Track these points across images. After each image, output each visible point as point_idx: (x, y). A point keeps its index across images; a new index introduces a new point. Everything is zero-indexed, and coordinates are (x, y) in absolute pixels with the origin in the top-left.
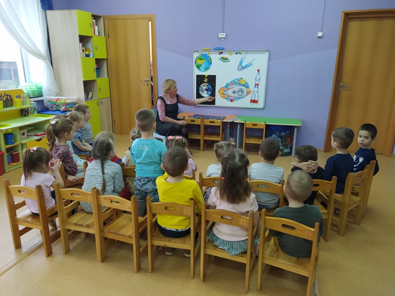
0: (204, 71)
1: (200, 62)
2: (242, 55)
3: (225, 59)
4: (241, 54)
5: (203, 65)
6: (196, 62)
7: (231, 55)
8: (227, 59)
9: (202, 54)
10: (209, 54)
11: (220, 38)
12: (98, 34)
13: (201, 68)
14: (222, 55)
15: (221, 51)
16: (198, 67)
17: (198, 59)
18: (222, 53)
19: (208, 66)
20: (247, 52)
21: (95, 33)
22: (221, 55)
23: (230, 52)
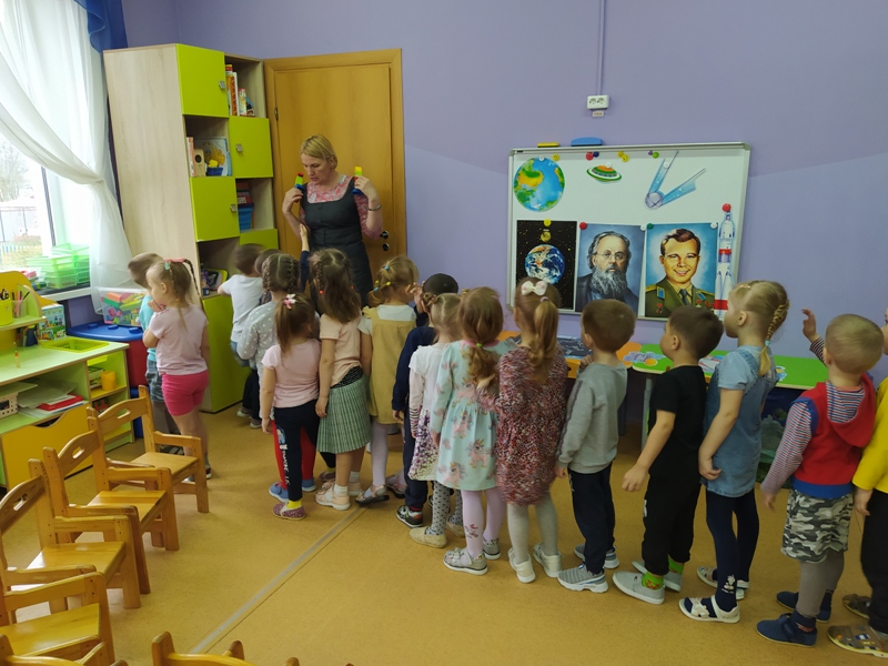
0: (540, 209)
1: (528, 183)
2: (660, 160)
3: (605, 174)
4: (657, 156)
5: (538, 193)
6: (516, 183)
7: (625, 160)
8: (614, 173)
9: (536, 160)
10: (557, 158)
11: (593, 110)
12: (245, 111)
13: (533, 202)
14: (596, 162)
15: (593, 149)
16: (524, 198)
17: (523, 176)
18: (596, 155)
19: (553, 194)
20: (677, 150)
21: (235, 109)
22: (595, 159)
23: (622, 153)
